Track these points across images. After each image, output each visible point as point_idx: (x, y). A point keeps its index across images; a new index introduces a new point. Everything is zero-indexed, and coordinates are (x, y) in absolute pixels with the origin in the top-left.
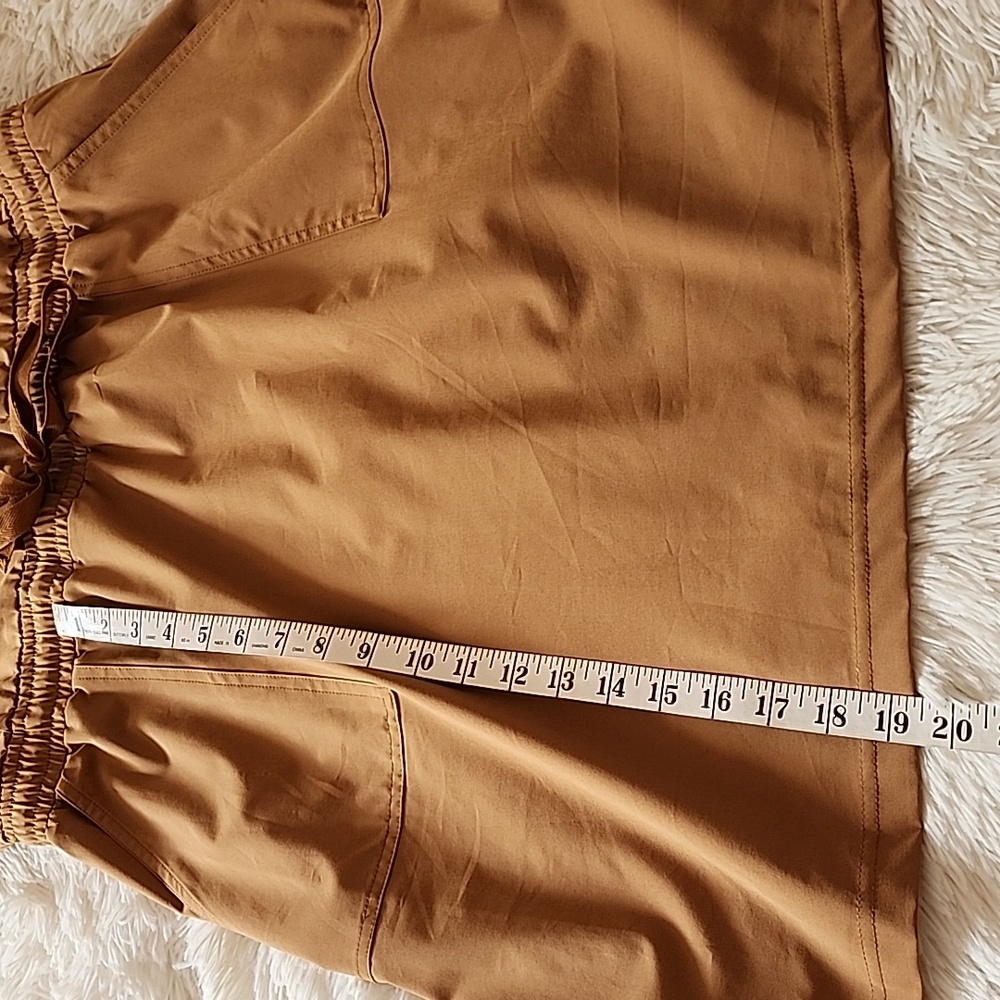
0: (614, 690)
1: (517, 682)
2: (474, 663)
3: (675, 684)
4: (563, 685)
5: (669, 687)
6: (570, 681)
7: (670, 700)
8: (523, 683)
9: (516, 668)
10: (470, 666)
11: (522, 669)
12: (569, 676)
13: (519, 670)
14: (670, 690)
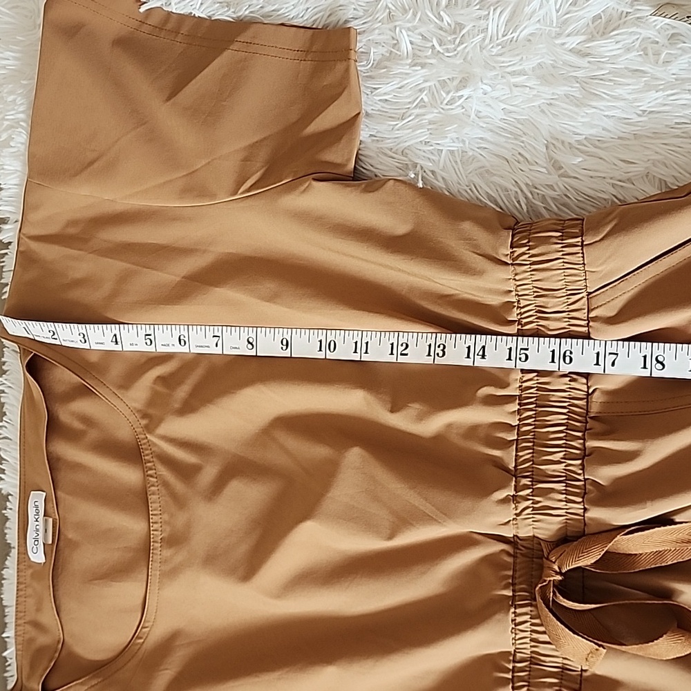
0: (478, 355)
1: (402, 354)
2: (367, 343)
3: (526, 347)
4: (438, 354)
5: (521, 349)
6: (443, 350)
7: (523, 359)
8: (406, 355)
9: (400, 345)
10: (364, 345)
11: (404, 345)
12: (442, 347)
13: (402, 345)
14: (522, 351)
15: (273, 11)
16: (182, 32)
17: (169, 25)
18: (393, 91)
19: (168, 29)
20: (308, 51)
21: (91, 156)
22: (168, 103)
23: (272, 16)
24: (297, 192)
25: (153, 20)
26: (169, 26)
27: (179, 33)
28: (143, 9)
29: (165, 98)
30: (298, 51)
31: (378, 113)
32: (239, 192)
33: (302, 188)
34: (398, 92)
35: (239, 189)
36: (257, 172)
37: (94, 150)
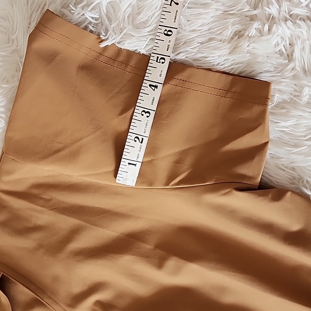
15: (201, 57)
16: (130, 65)
17: (120, 57)
18: (290, 126)
19: (120, 60)
20: (228, 91)
21: (58, 146)
22: (120, 117)
23: (200, 60)
24: (218, 194)
25: (109, 53)
26: (121, 59)
27: (129, 65)
28: (103, 45)
29: (118, 112)
30: (220, 89)
31: (277, 139)
32: (170, 185)
33: (223, 192)
34: (295, 128)
35: (171, 182)
36: (185, 172)
37: (60, 143)
